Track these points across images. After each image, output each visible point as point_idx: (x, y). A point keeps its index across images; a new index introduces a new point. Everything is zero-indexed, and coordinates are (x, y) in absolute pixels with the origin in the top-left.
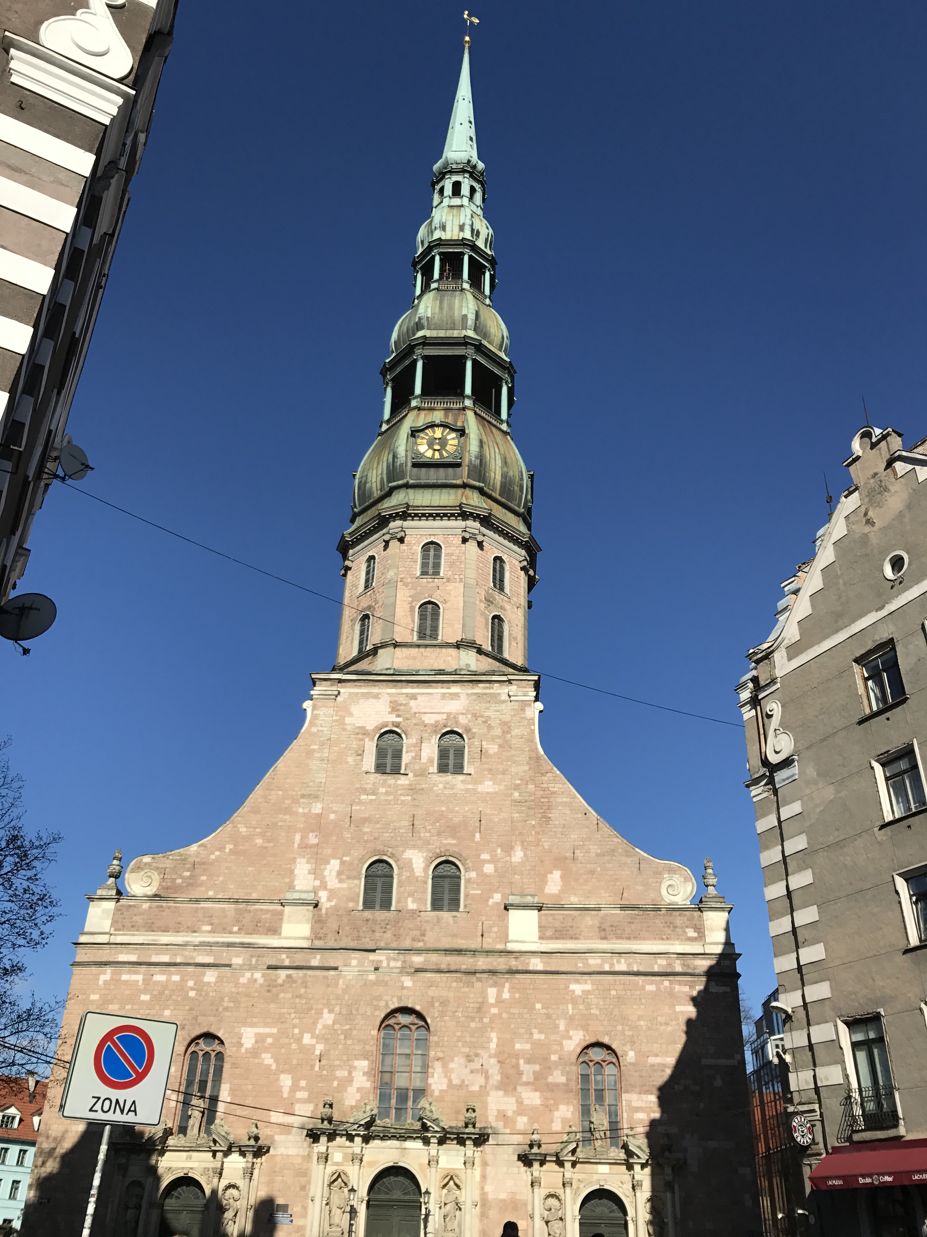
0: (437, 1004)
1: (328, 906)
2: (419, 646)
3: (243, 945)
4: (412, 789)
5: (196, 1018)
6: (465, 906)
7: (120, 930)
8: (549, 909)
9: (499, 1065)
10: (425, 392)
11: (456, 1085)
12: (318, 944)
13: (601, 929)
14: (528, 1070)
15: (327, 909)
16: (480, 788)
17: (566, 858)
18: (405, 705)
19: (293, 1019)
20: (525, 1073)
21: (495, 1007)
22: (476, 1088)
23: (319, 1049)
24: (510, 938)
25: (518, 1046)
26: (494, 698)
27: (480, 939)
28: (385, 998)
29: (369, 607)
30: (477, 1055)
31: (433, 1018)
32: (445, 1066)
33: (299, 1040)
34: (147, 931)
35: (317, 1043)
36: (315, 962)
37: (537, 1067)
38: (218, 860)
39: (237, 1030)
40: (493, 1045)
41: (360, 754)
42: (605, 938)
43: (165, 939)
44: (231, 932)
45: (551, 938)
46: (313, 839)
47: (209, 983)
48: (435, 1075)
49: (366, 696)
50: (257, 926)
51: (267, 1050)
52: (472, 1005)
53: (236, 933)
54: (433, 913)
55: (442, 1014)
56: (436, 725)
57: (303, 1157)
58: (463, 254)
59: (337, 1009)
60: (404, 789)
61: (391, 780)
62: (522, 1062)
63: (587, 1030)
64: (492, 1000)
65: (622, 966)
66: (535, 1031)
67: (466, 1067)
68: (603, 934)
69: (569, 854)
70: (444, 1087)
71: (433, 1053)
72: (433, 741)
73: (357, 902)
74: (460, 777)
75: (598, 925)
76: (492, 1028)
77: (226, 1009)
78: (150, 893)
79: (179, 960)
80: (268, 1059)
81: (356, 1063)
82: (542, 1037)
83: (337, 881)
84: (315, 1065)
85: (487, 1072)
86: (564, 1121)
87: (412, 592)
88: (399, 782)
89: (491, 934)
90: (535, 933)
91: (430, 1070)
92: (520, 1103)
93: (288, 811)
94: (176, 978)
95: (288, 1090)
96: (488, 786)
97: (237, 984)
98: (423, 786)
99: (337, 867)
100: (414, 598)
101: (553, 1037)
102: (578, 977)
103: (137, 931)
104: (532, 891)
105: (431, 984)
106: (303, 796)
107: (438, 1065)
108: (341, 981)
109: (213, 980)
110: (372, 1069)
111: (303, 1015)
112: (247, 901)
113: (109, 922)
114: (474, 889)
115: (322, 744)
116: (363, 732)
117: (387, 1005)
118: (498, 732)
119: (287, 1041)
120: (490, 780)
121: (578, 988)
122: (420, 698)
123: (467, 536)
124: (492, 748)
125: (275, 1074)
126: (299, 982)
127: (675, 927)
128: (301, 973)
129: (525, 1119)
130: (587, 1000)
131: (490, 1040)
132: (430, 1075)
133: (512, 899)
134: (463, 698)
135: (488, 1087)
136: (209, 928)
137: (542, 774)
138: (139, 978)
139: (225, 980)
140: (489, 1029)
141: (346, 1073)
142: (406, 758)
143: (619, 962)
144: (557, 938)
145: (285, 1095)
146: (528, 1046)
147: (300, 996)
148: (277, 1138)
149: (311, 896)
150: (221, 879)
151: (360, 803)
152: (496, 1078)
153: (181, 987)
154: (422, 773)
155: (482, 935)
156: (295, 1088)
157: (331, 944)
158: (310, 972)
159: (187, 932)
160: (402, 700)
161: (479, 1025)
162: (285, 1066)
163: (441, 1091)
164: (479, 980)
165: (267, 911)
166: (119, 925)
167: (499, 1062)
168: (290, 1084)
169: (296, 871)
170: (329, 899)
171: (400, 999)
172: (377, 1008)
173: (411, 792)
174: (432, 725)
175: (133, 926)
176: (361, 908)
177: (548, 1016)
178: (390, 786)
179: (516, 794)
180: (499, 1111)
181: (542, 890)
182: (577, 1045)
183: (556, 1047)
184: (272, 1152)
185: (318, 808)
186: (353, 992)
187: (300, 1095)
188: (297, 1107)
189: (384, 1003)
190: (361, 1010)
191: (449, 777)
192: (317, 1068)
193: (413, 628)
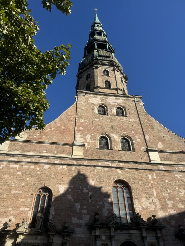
0: (131, 179)
1: (88, 147)
2: (106, 89)
3: (58, 157)
4: (110, 119)
5: (40, 181)
7: (11, 150)
8: (161, 152)
9: (159, 201)
11: (145, 208)
12: (85, 158)
15: (88, 148)
16: (131, 120)
18: (105, 100)
19: (79, 183)
20: (169, 204)
21: (152, 181)
22: (152, 209)
23: (90, 193)
24: (151, 159)
25: (163, 194)
26: (130, 101)
27: (141, 159)
28: (113, 176)
29: (89, 83)
30: (150, 197)
31: (131, 184)
32: (139, 201)
33: (82, 190)
34: (22, 151)
35: (89, 191)
36: (86, 164)
37: (173, 202)
39: (57, 186)
40: (155, 194)
41: (94, 109)
43: (29, 153)
44: (54, 153)
45: (164, 160)
46: (81, 129)
47: (45, 169)
48: (136, 205)
49: (94, 97)
50: (63, 151)
51: (69, 194)
52: (144, 180)
53: (56, 153)
54: (123, 151)
55: (134, 183)
56: (114, 105)
59: (95, 179)
60: (108, 119)
61: (104, 116)
62: (166, 200)
64: (150, 179)
66: (168, 189)
67: (147, 201)
68: (180, 160)
69: (162, 138)
70: (141, 209)
71: (134, 196)
72: (114, 109)
73: (98, 147)
74: (124, 117)
75: (177, 158)
77: (52, 178)
79: (34, 161)
80: (70, 197)
82: (171, 191)
83: (90, 140)
84: (89, 200)
85: (155, 204)
88: (106, 117)
89: (144, 158)
90: (159, 159)
91: (134, 202)
94: (32, 167)
95: (79, 210)
96: (133, 120)
97: (56, 170)
98: (114, 118)
99: (90, 137)
100: (103, 79)
101: (175, 192)
102: (177, 172)
103: (18, 151)
104: (154, 147)
105: (129, 172)
106: (77, 117)
107: (136, 201)
109: (47, 168)
111: (82, 181)
112: (60, 144)
113: (7, 147)
114: (135, 145)
115: (81, 106)
116: (93, 105)
117: (114, 179)
118: (133, 108)
119: (77, 190)
120: (133, 118)
121: (179, 176)
122: (109, 99)
123: (115, 69)
124: (132, 112)
125: (73, 203)
128: (81, 167)
130: (182, 180)
131: (153, 192)
132: (134, 204)
133: (148, 149)
134: (121, 100)
135: (157, 209)
136: (46, 151)
137: (149, 118)
138: (17, 166)
139: (52, 168)
140: (152, 188)
141: (102, 203)
142: (107, 112)
144: (166, 161)
145: (78, 212)
148: (75, 229)
149: (82, 144)
150: (50, 137)
151: (95, 121)
152: (159, 206)
153: (34, 170)
154: (113, 115)
156: (81, 209)
157: (90, 158)
159: (37, 152)
160: (103, 99)
161: (148, 187)
162: (77, 200)
163: (139, 210)
164: (145, 172)
165: (67, 148)
166: (11, 149)
167: (158, 200)
168: (80, 207)
169: (76, 136)
170: (88, 145)
171: (118, 177)
172: (110, 180)
173: (110, 120)
175: (16, 149)
177: (171, 184)
178: (104, 118)
181: (157, 147)
183: (177, 195)
184: (74, 235)
185: (82, 121)
186: (100, 174)
187: (84, 211)
188: (83, 216)
189: (112, 178)
190: (105, 180)
191: (121, 117)
192: (90, 201)
193: (104, 85)
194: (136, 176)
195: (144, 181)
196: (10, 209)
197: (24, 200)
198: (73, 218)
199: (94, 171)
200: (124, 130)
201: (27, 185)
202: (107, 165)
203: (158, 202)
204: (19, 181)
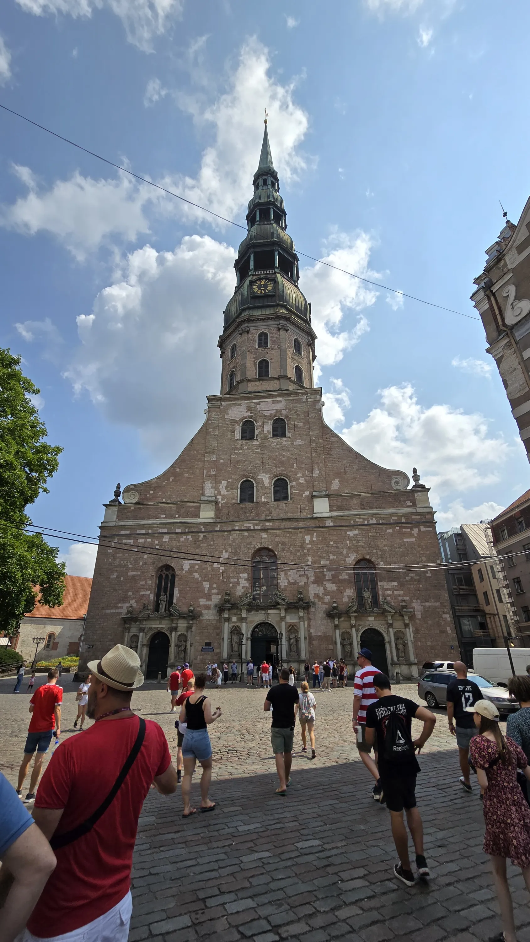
0: (280, 545)
1: (223, 503)
2: (259, 380)
3: (181, 523)
4: (260, 446)
5: (160, 558)
6: (291, 499)
7: (120, 520)
8: (334, 497)
10: (256, 268)
11: (293, 583)
12: (218, 520)
13: (361, 505)
14: (329, 574)
16: (295, 443)
17: (341, 472)
18: (254, 407)
19: (208, 556)
20: (327, 575)
21: (310, 545)
22: (303, 584)
23: (222, 569)
24: (315, 511)
25: (322, 563)
26: (300, 401)
27: (299, 513)
28: (253, 543)
29: (234, 368)
31: (279, 552)
32: (286, 574)
33: (212, 566)
34: (134, 519)
35: (221, 566)
36: (217, 529)
37: (333, 572)
38: (167, 484)
39: (180, 563)
40: (310, 563)
41: (234, 431)
42: (364, 509)
43: (143, 522)
44: (175, 518)
45: (335, 510)
46: (213, 472)
47: (165, 542)
48: (282, 578)
49: (235, 405)
50: (188, 514)
51: (196, 571)
52: (298, 544)
53: (178, 518)
54: (275, 503)
55: (283, 549)
56: (271, 415)
57: (217, 620)
58: (270, 208)
59: (230, 550)
60: (257, 447)
61: (250, 442)
62: (325, 570)
63: (358, 553)
64: (308, 541)
65: (374, 521)
66: (330, 555)
67: (297, 574)
68: (362, 507)
69: (343, 471)
70: (286, 584)
71: (280, 568)
72: (269, 423)
73: (237, 500)
74: (285, 439)
75: (360, 503)
76: (309, 555)
77: (174, 553)
78: (134, 502)
79: (150, 532)
80: (196, 575)
81: (241, 575)
82: (335, 557)
83: (226, 491)
85: (307, 576)
86: (349, 597)
87: (255, 356)
88: (254, 443)
89: (305, 510)
90: (328, 510)
91: (279, 576)
92: (325, 589)
93: (199, 460)
94: (149, 540)
95: (208, 589)
96: (299, 442)
97: (179, 541)
98: (266, 444)
99: (226, 485)
100: (256, 358)
101: (341, 557)
102: (351, 528)
103: (129, 520)
104: (325, 489)
105: (277, 535)
106: (207, 453)
107: (282, 573)
108: (231, 537)
109: (167, 540)
110: (249, 577)
111: (213, 554)
112: (182, 502)
113: (115, 516)
114: (295, 490)
115: (214, 428)
116: (234, 422)
117: (254, 547)
118: (302, 416)
119: (205, 566)
120: (300, 439)
121: (351, 533)
122: (261, 404)
123: (281, 327)
124: (300, 424)
125: (200, 582)
126: (210, 538)
127: (400, 501)
128: (211, 534)
129: (329, 597)
130: (357, 539)
131: (308, 560)
132: (279, 578)
133: (315, 493)
134: (283, 402)
135: (309, 583)
136: (164, 516)
137: (326, 434)
138: (131, 541)
139: (173, 540)
140: (307, 555)
141: (236, 580)
142: (256, 432)
143: (372, 519)
144: (339, 510)
145: (206, 592)
146: (328, 562)
147: (211, 545)
148: (203, 612)
149: (214, 498)
150: (169, 493)
151: (235, 454)
152: (312, 578)
153: (152, 544)
154: (265, 438)
155: (301, 511)
156: (211, 588)
157: (225, 520)
158: (215, 534)
159: (153, 519)
160: (253, 405)
161: (302, 553)
162: (205, 578)
163: (284, 586)
164: (301, 532)
165: (192, 507)
166: (120, 518)
167: (313, 570)
168: (208, 587)
169: (205, 487)
170: (222, 500)
171: (261, 543)
172: (249, 548)
173: (260, 448)
174: (268, 416)
175: (127, 518)
176: (239, 502)
177: (337, 547)
178: (249, 445)
179: (313, 445)
180: (315, 594)
181: (330, 488)
182: (354, 560)
183: (342, 562)
184: (201, 618)
185: (214, 458)
186: (237, 542)
187: (213, 591)
188: (213, 597)
189: (253, 546)
190: (242, 550)
191: (279, 439)
192: (221, 578)
193: (256, 373)
194: (287, 540)
195: (297, 547)
196: (130, 593)
197: (143, 583)
198: (200, 600)
199: (229, 539)
200: (282, 463)
201: (146, 564)
202: (247, 528)
203: (313, 573)
204: (136, 560)
